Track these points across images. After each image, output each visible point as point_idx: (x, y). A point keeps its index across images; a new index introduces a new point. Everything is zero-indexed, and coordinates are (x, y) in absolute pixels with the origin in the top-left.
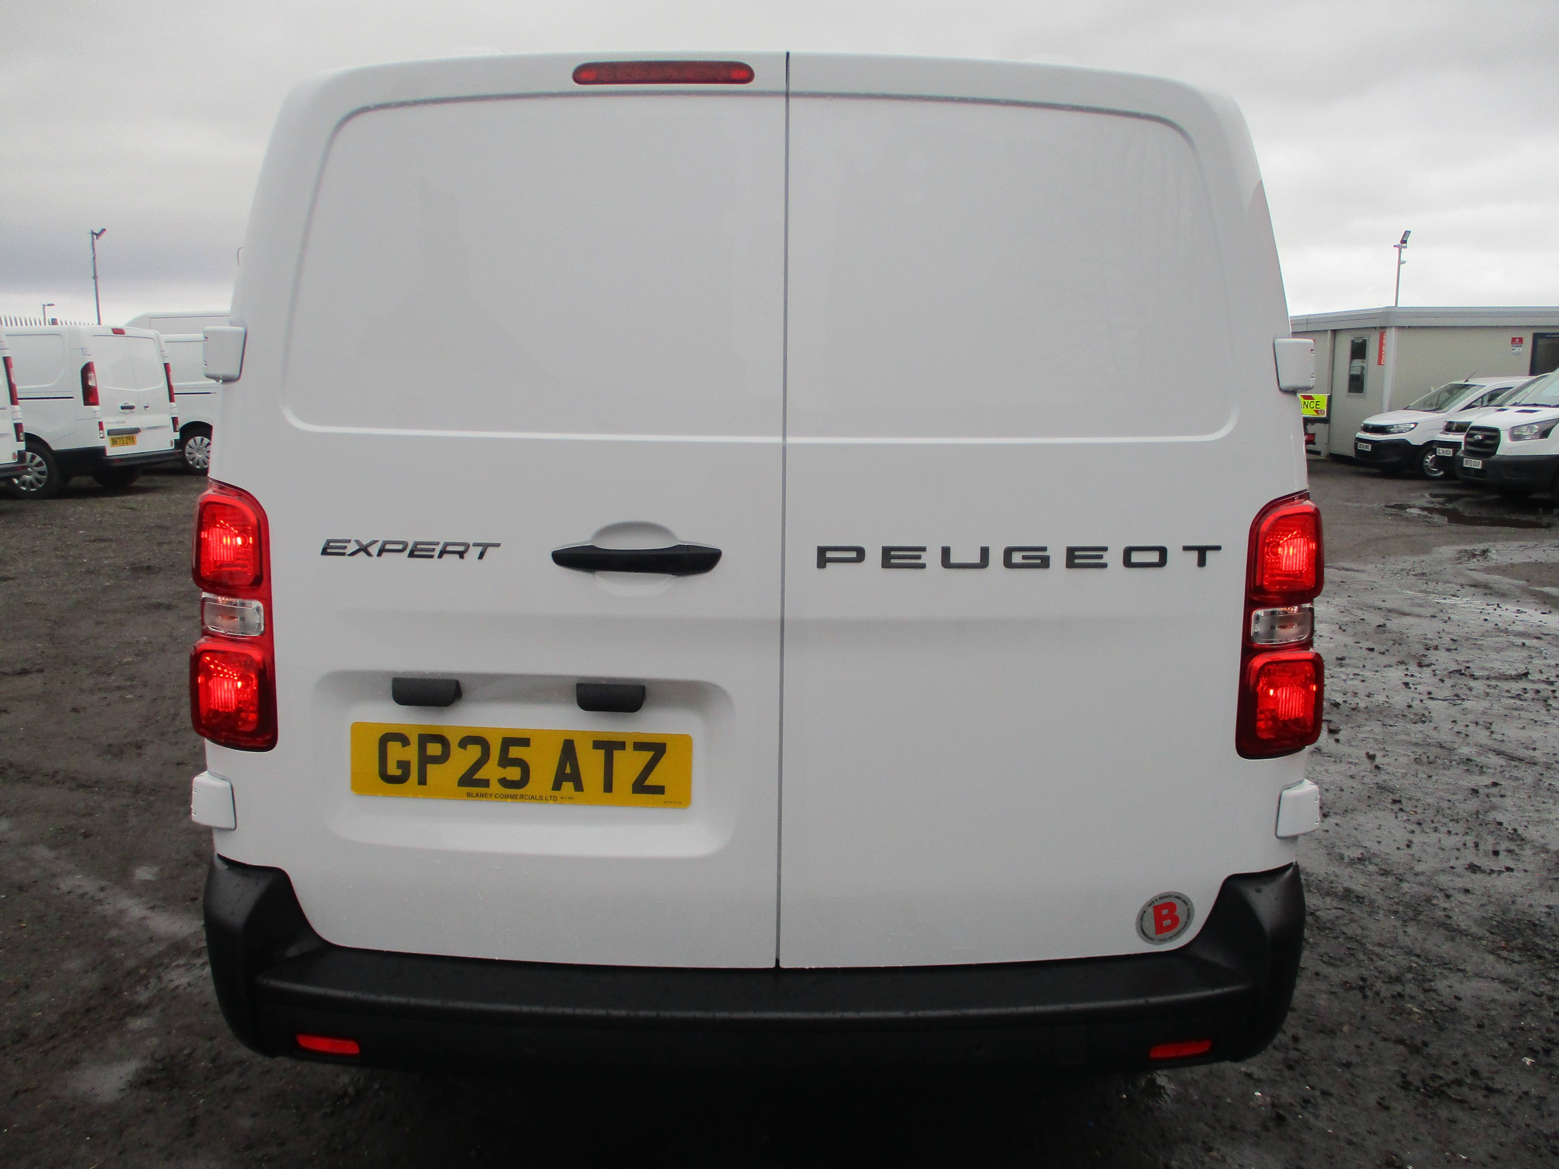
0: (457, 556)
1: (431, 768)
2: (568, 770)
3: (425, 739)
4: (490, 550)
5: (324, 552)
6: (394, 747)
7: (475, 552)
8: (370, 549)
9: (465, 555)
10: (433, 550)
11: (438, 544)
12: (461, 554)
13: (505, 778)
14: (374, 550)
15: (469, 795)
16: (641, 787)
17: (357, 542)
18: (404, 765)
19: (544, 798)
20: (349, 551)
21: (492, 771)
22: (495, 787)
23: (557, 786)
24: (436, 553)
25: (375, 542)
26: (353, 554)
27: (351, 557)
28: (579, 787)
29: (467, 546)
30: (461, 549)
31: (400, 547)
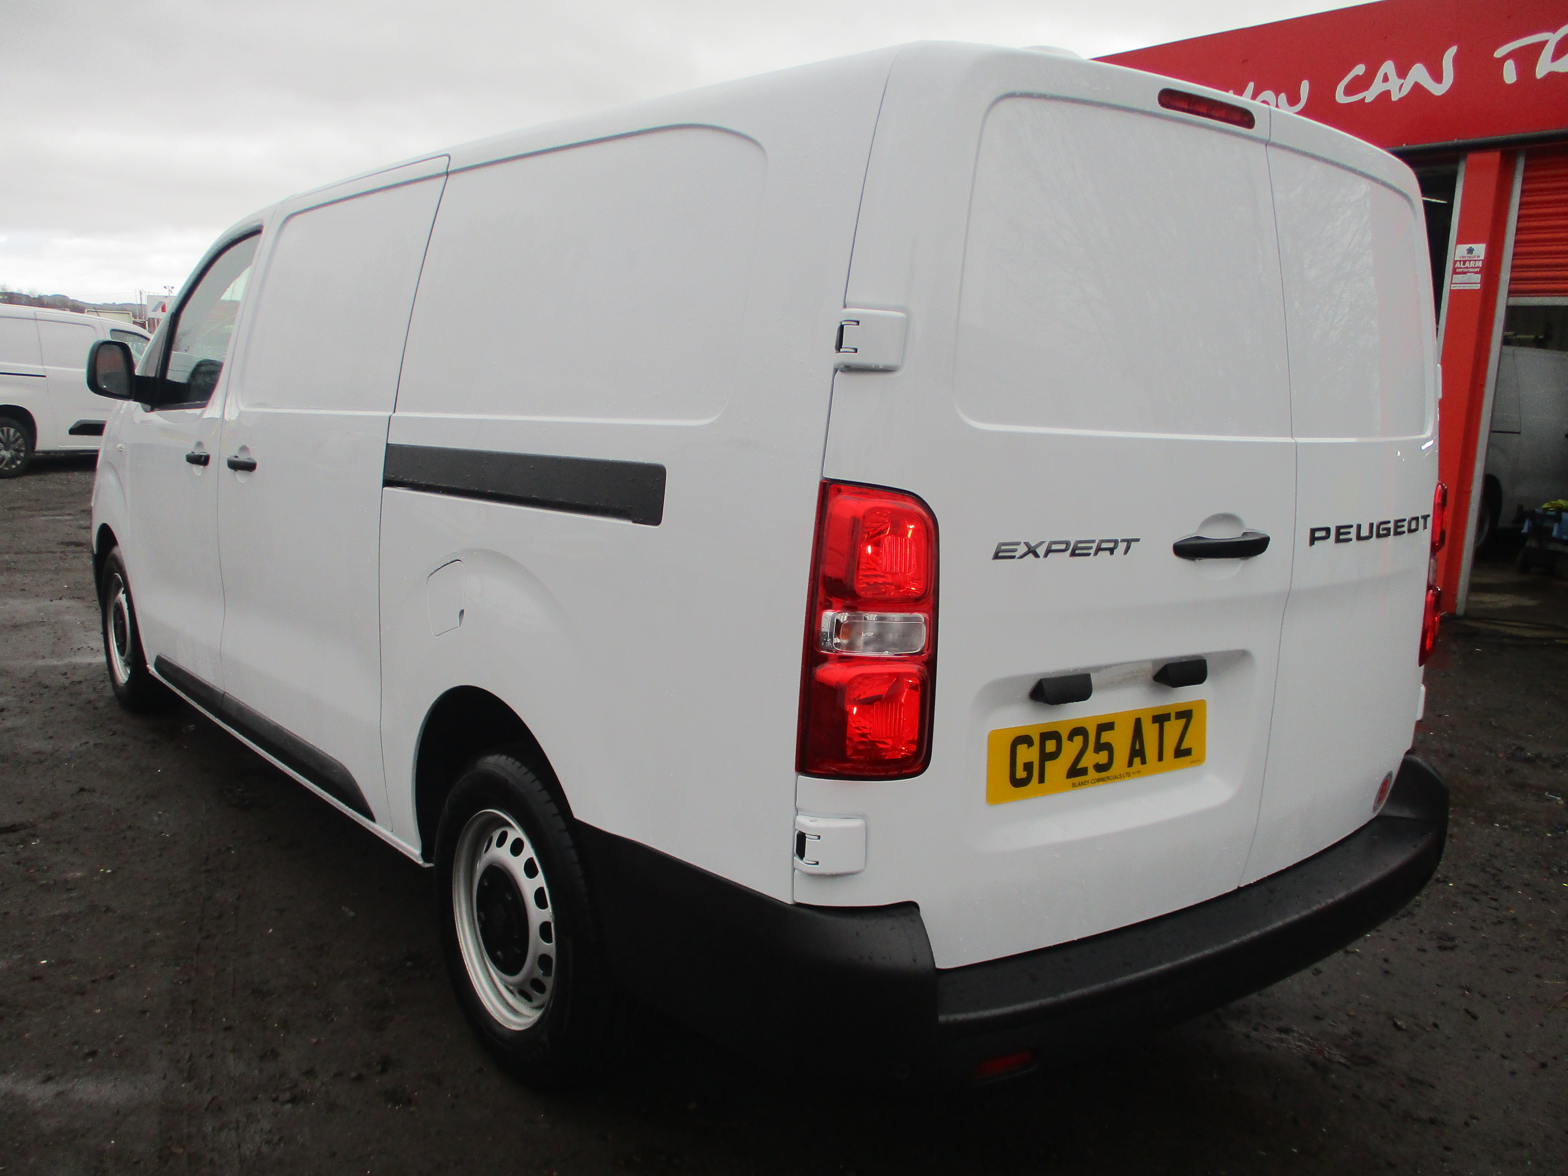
0: (1108, 552)
1: (1048, 764)
2: (1137, 747)
3: (1045, 736)
4: (1133, 544)
5: (996, 557)
6: (1022, 749)
7: (1122, 546)
8: (1038, 551)
9: (1115, 551)
10: (1091, 548)
11: (1093, 541)
12: (1111, 550)
13: (1098, 763)
14: (1041, 551)
15: (1074, 785)
16: (1181, 752)
17: (1027, 544)
18: (1028, 767)
19: (1122, 776)
20: (1017, 554)
21: (1090, 759)
22: (1092, 774)
23: (1130, 764)
24: (1092, 551)
25: (1042, 543)
26: (1022, 557)
27: (1022, 559)
28: (1143, 762)
29: (1116, 542)
30: (1111, 545)
31: (1063, 547)
